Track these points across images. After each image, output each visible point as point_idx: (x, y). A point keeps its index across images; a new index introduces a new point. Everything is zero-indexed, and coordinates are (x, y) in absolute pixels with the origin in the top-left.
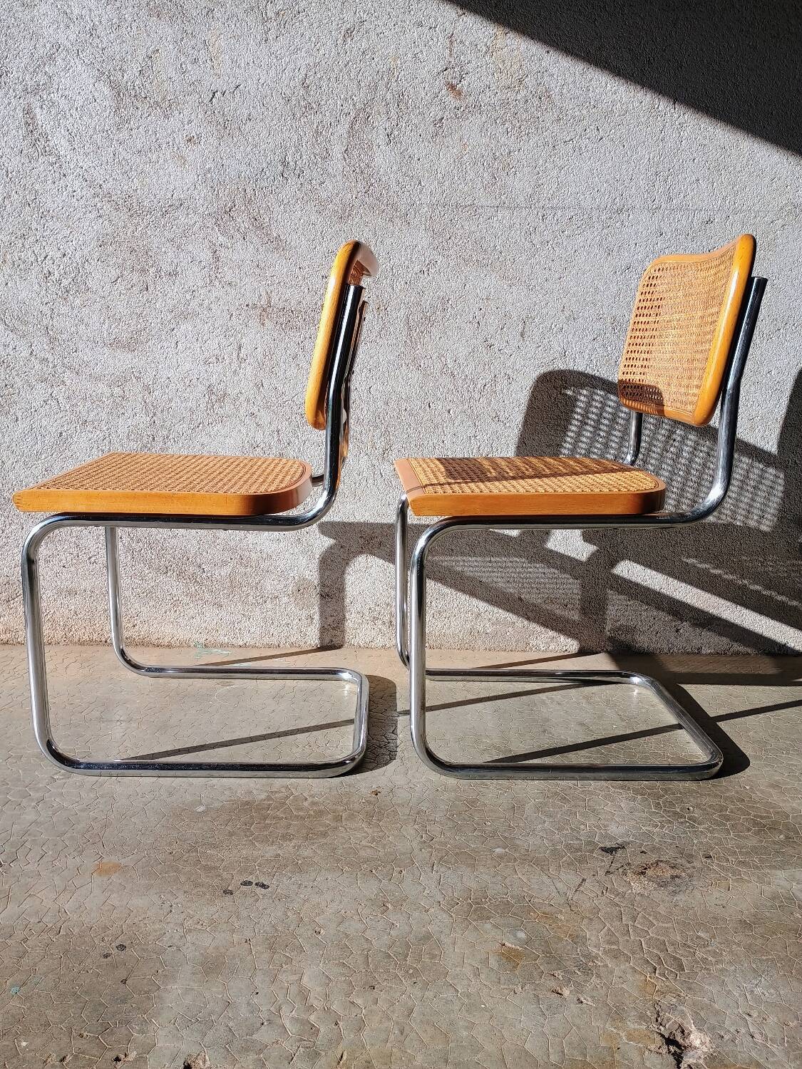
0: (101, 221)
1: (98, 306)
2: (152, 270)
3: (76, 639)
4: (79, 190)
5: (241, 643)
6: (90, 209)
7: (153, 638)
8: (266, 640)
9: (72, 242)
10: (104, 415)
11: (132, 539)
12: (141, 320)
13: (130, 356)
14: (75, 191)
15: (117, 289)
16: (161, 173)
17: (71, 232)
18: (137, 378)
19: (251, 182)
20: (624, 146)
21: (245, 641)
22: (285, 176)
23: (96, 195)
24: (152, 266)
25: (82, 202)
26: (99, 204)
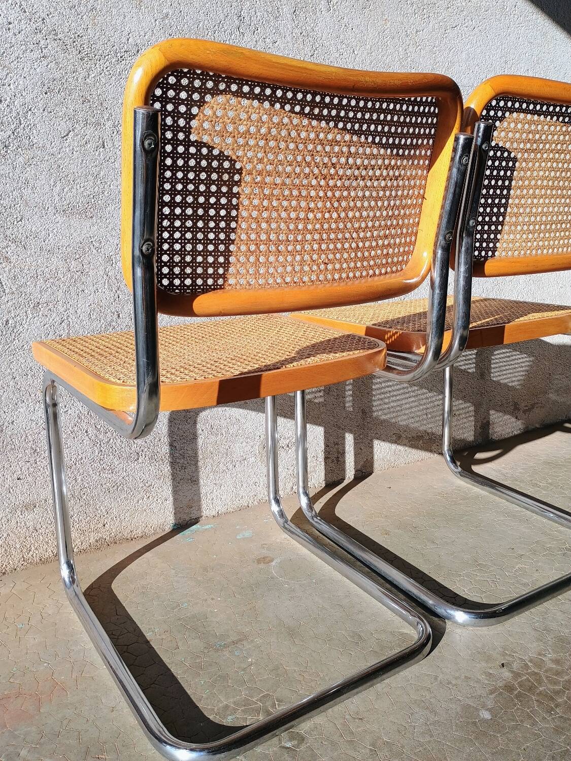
0: (45, 63)
1: (44, 165)
2: (109, 124)
3: (37, 559)
4: (16, 22)
5: (214, 513)
6: (32, 47)
7: (126, 534)
8: (237, 503)
9: (9, 85)
10: (60, 294)
11: (99, 430)
12: (99, 182)
13: (88, 223)
14: (10, 23)
15: (69, 146)
16: (114, 11)
17: (8, 74)
18: (97, 249)
19: (210, 34)
20: (487, 37)
21: (217, 511)
22: (241, 30)
23: (38, 31)
24: (108, 119)
25: (20, 37)
26: (42, 42)
